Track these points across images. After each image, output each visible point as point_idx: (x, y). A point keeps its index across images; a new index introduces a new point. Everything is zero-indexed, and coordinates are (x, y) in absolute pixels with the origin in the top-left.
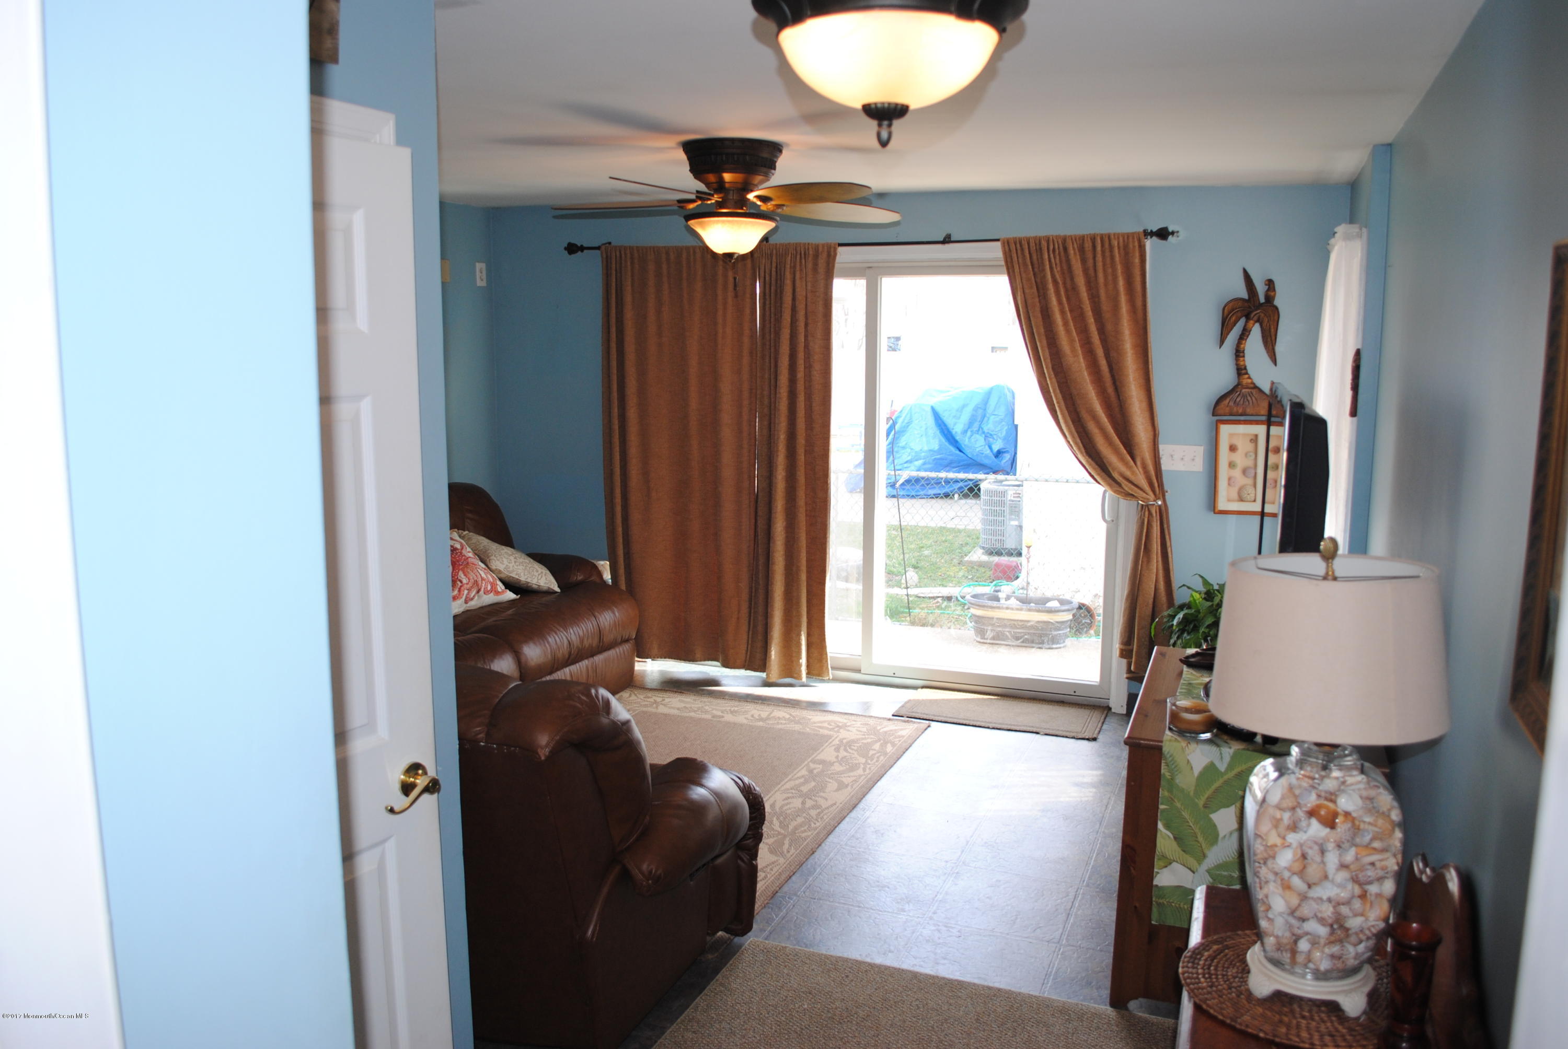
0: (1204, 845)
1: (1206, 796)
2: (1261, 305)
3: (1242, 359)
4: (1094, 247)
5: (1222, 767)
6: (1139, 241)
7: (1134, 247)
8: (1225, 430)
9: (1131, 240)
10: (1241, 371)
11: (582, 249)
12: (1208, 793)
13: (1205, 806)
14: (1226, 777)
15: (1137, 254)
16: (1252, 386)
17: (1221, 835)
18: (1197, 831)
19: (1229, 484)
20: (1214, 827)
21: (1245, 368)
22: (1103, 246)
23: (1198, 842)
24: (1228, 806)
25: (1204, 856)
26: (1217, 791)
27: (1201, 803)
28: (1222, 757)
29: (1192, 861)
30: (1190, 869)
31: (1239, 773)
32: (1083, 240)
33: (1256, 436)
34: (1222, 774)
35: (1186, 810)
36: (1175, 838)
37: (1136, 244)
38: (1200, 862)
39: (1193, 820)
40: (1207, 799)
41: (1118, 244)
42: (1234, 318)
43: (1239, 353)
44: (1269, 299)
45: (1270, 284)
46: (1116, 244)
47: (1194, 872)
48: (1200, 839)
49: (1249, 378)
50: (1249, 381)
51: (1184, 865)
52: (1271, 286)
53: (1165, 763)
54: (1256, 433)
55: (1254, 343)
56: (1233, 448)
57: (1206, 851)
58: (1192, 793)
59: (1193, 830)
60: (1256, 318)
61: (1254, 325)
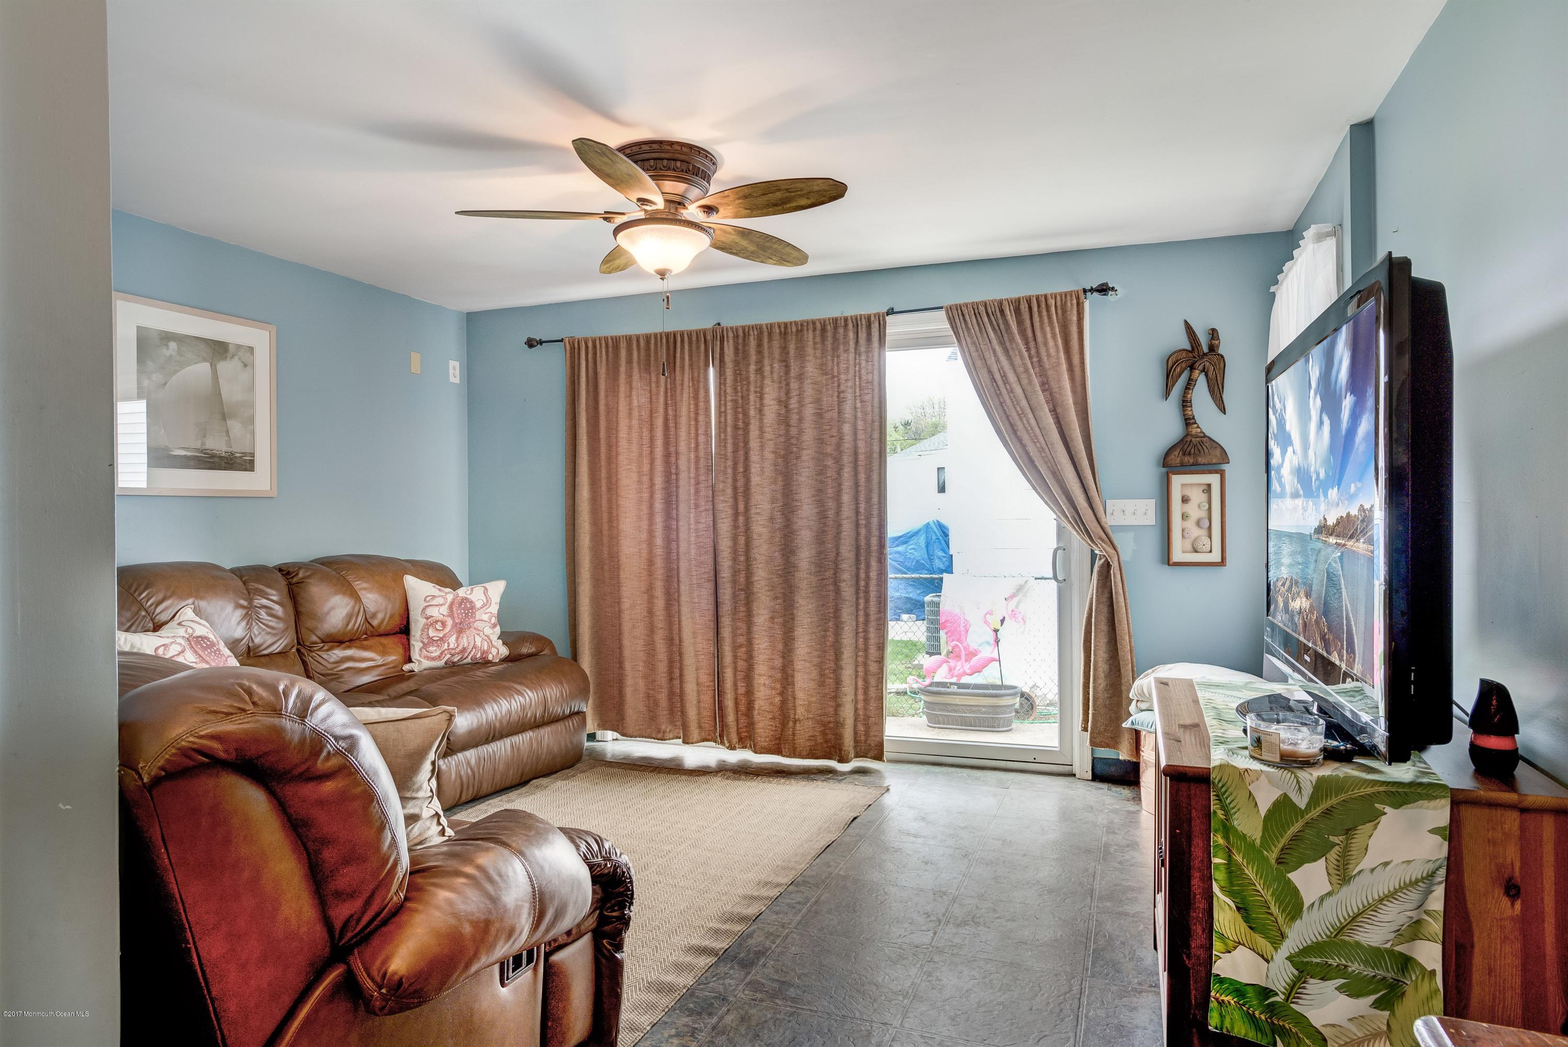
0: (1281, 920)
1: (1280, 846)
2: (1205, 354)
3: (1189, 409)
4: (1030, 308)
5: (1302, 802)
6: (1078, 298)
7: (1072, 304)
8: (1178, 481)
9: (1069, 297)
10: (1188, 421)
11: (541, 342)
12: (1283, 842)
13: (1279, 861)
14: (1308, 817)
15: (1075, 312)
16: (1202, 435)
17: (1307, 904)
18: (1269, 898)
19: (1183, 536)
20: (1295, 892)
21: (1193, 418)
22: (1039, 306)
23: (1271, 914)
24: (1315, 860)
25: (1283, 936)
26: (1296, 838)
27: (1273, 856)
28: (1300, 788)
29: (1262, 943)
30: (1262, 957)
31: (1327, 809)
32: (1019, 302)
33: (1209, 486)
34: (1302, 813)
35: (1250, 867)
36: (1238, 909)
37: (1075, 301)
38: (1276, 945)
39: (1262, 882)
40: (1282, 850)
41: (1056, 303)
42: (1178, 369)
43: (1185, 403)
44: (1212, 348)
45: (1214, 333)
46: (1054, 304)
47: (1268, 961)
48: (1274, 910)
49: (1198, 427)
50: (1199, 430)
51: (1253, 950)
52: (1215, 335)
53: (1217, 796)
54: (1208, 482)
55: (1201, 393)
56: (1185, 500)
57: (1287, 931)
58: (1258, 842)
59: (1262, 896)
60: (1201, 367)
61: (1199, 374)
